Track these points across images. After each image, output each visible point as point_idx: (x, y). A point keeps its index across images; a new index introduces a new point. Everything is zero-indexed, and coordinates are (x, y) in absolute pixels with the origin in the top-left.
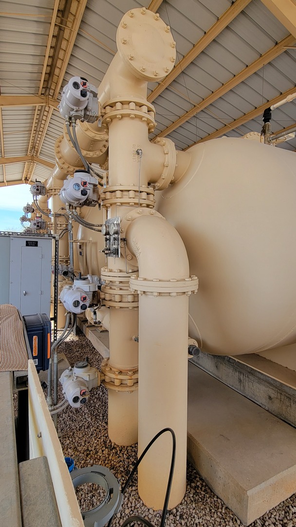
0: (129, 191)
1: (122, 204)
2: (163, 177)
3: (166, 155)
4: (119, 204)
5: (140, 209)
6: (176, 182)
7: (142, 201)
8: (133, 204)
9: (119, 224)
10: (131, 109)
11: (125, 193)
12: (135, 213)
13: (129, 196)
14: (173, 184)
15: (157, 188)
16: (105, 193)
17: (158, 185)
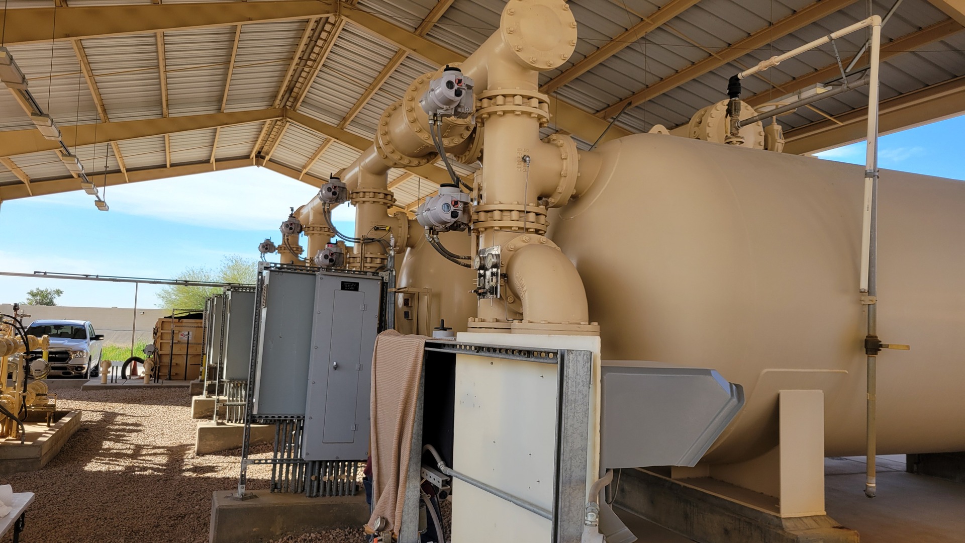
0: (511, 211)
1: (501, 228)
2: (560, 190)
3: (565, 161)
4: (497, 228)
5: (526, 236)
6: (580, 196)
7: (528, 225)
8: (517, 229)
9: (499, 255)
10: (516, 104)
11: (505, 214)
12: (519, 241)
13: (511, 217)
14: (576, 199)
15: (551, 205)
16: (478, 212)
17: (552, 200)
